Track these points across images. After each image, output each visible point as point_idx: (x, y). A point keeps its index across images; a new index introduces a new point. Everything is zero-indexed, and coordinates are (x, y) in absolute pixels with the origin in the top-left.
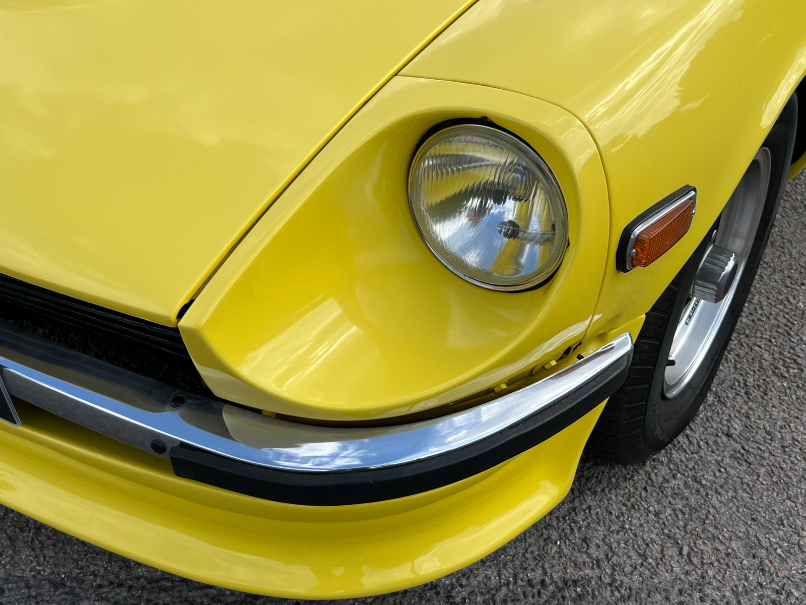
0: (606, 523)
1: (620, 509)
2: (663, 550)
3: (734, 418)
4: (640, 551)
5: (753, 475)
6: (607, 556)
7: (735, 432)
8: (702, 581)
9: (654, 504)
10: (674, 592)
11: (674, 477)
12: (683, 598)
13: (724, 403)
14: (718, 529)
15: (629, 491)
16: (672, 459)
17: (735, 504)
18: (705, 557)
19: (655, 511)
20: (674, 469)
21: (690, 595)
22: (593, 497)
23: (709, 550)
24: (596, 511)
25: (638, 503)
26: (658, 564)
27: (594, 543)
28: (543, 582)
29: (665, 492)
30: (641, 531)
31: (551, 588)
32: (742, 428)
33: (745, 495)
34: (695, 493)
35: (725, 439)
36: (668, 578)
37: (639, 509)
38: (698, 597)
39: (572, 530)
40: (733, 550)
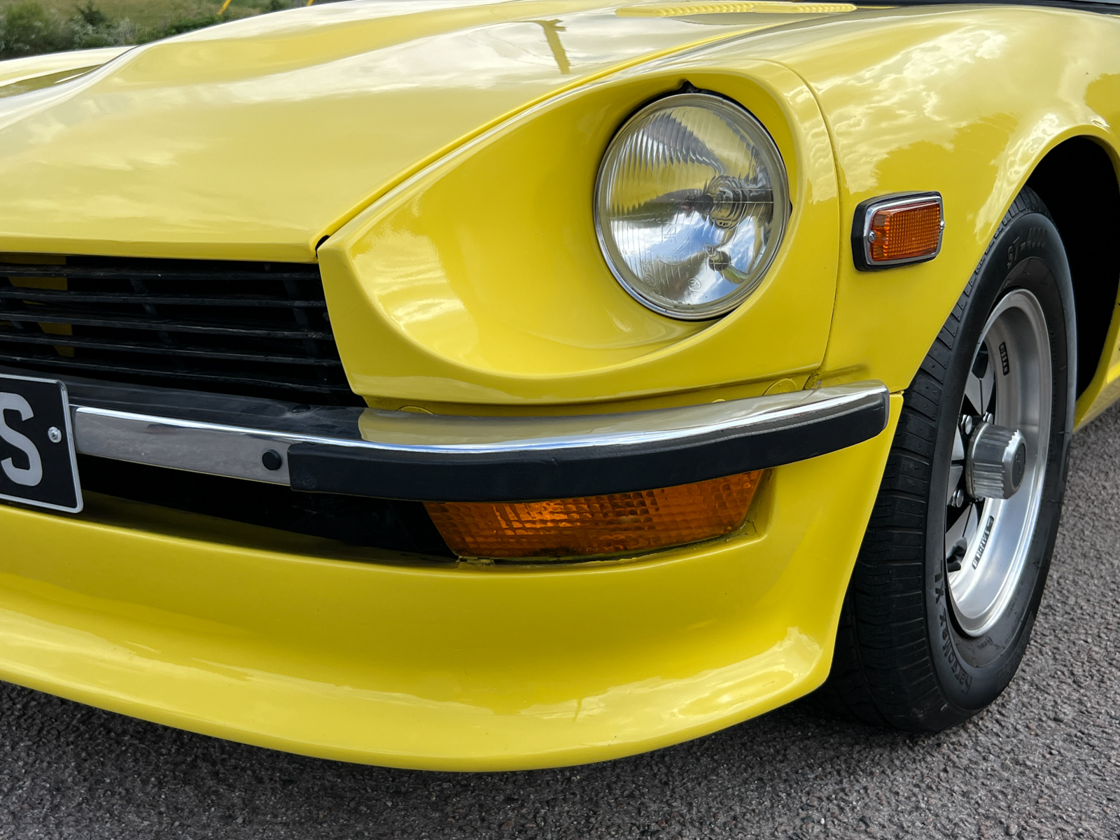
0: (891, 802)
1: (911, 790)
2: (980, 829)
3: (1062, 704)
4: (946, 831)
5: (1101, 757)
7: (1066, 717)
9: (959, 784)
11: (985, 759)
13: (1044, 691)
14: (1060, 809)
15: (922, 773)
16: (979, 742)
19: (963, 792)
20: (984, 752)
23: (1049, 829)
24: (875, 792)
25: (936, 784)
27: (877, 823)
29: (973, 773)
30: (945, 811)
34: (1019, 775)
35: (1053, 724)
37: (938, 789)
40: (1086, 830)
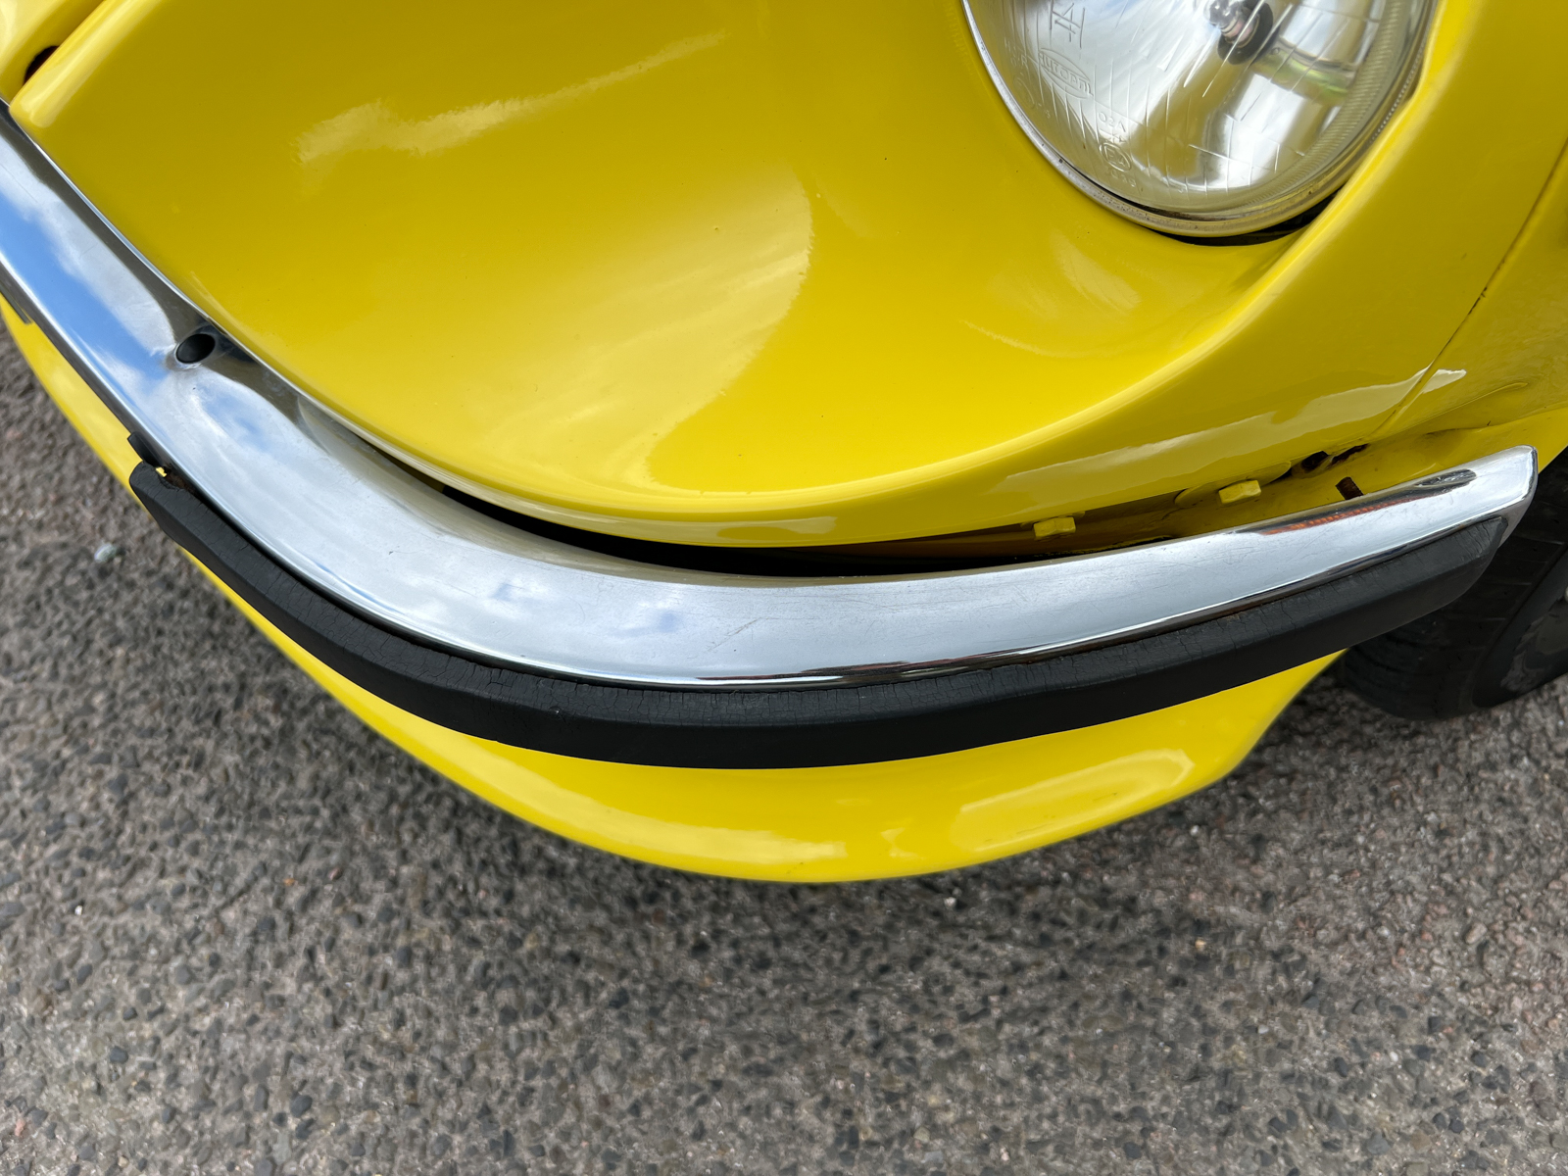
0: (1317, 818)
1: (1360, 797)
2: (1423, 919)
4: (1371, 903)
10: (1416, 1020)
11: (1513, 761)
15: (1396, 764)
18: (1518, 965)
19: (1439, 825)
20: (1519, 746)
21: (1450, 1038)
22: (1308, 752)
23: (1535, 951)
25: (1406, 796)
26: (1400, 945)
27: (1273, 854)
28: (1130, 902)
29: (1477, 789)
30: (1390, 859)
31: (1144, 921)
34: (1550, 814)
36: (1414, 985)
39: (1235, 810)
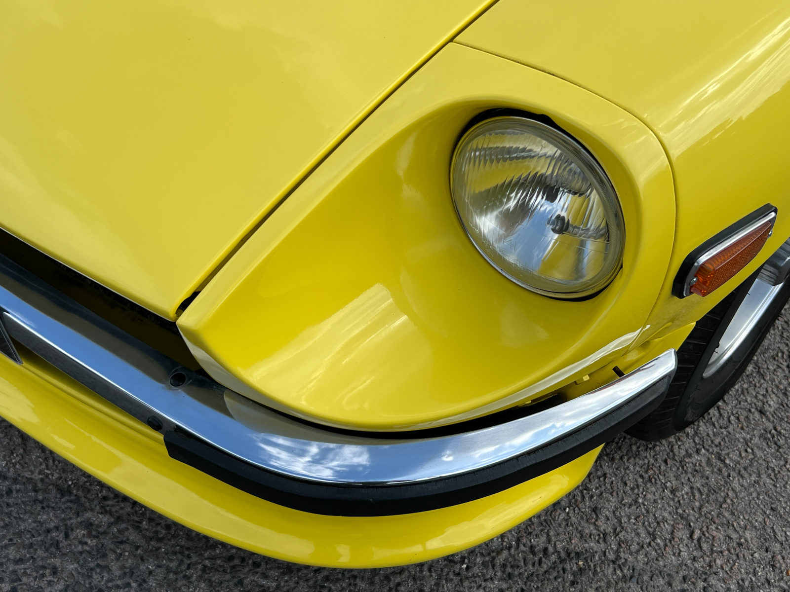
0: (620, 494)
1: (636, 481)
2: (673, 532)
3: (771, 393)
4: (650, 529)
5: (781, 460)
6: (615, 530)
7: (770, 409)
8: (709, 569)
9: (672, 479)
10: (678, 578)
11: (698, 452)
12: (686, 585)
13: (763, 375)
14: (735, 515)
15: (649, 462)
16: (698, 431)
17: (756, 489)
18: (716, 545)
19: (672, 488)
20: (699, 444)
21: (694, 584)
22: (610, 463)
23: (721, 537)
24: (611, 480)
25: (656, 477)
26: (666, 545)
27: (604, 515)
28: (545, 550)
29: (685, 467)
30: (654, 507)
31: (553, 558)
32: (778, 406)
33: (768, 481)
34: (717, 473)
35: (757, 415)
36: (674, 562)
37: (656, 483)
38: (702, 586)
39: (583, 497)
40: (746, 540)
